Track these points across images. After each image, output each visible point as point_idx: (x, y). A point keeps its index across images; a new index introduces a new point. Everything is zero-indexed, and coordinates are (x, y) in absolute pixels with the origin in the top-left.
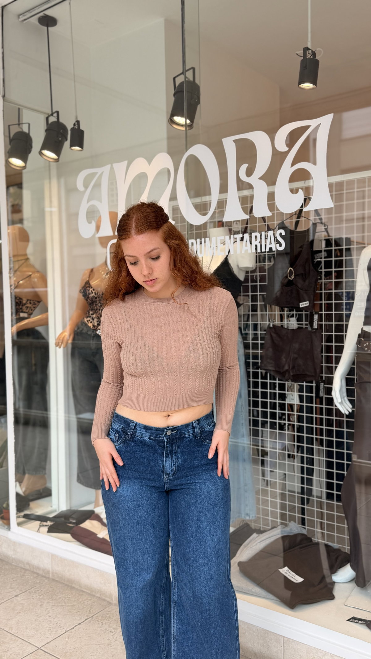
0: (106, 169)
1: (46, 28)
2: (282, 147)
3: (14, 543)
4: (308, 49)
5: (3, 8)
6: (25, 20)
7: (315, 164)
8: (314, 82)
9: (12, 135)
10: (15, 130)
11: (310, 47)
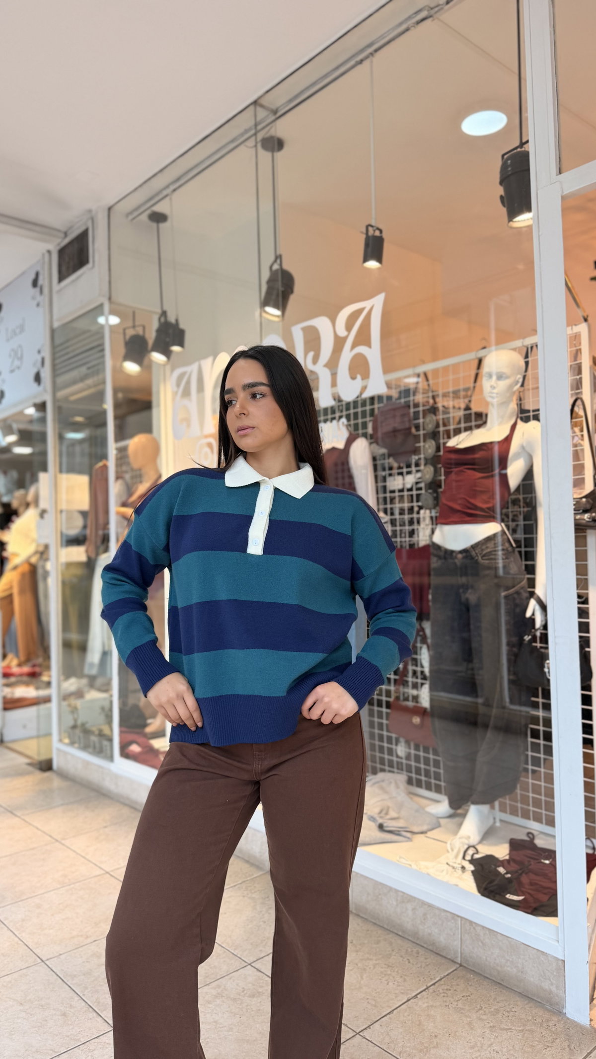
0: (194, 368)
1: (154, 225)
2: (342, 332)
3: (116, 777)
4: (372, 226)
5: (110, 209)
6: (134, 218)
7: (369, 345)
8: (379, 260)
9: (128, 337)
10: (130, 332)
11: (373, 224)
